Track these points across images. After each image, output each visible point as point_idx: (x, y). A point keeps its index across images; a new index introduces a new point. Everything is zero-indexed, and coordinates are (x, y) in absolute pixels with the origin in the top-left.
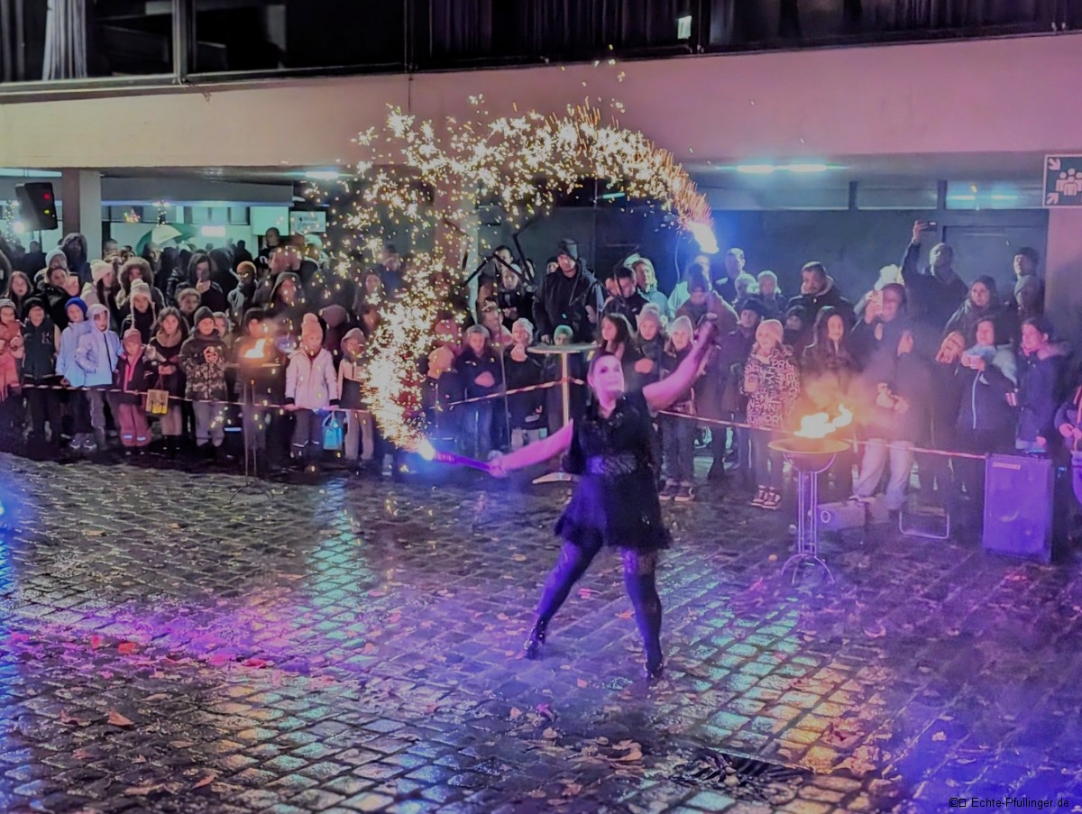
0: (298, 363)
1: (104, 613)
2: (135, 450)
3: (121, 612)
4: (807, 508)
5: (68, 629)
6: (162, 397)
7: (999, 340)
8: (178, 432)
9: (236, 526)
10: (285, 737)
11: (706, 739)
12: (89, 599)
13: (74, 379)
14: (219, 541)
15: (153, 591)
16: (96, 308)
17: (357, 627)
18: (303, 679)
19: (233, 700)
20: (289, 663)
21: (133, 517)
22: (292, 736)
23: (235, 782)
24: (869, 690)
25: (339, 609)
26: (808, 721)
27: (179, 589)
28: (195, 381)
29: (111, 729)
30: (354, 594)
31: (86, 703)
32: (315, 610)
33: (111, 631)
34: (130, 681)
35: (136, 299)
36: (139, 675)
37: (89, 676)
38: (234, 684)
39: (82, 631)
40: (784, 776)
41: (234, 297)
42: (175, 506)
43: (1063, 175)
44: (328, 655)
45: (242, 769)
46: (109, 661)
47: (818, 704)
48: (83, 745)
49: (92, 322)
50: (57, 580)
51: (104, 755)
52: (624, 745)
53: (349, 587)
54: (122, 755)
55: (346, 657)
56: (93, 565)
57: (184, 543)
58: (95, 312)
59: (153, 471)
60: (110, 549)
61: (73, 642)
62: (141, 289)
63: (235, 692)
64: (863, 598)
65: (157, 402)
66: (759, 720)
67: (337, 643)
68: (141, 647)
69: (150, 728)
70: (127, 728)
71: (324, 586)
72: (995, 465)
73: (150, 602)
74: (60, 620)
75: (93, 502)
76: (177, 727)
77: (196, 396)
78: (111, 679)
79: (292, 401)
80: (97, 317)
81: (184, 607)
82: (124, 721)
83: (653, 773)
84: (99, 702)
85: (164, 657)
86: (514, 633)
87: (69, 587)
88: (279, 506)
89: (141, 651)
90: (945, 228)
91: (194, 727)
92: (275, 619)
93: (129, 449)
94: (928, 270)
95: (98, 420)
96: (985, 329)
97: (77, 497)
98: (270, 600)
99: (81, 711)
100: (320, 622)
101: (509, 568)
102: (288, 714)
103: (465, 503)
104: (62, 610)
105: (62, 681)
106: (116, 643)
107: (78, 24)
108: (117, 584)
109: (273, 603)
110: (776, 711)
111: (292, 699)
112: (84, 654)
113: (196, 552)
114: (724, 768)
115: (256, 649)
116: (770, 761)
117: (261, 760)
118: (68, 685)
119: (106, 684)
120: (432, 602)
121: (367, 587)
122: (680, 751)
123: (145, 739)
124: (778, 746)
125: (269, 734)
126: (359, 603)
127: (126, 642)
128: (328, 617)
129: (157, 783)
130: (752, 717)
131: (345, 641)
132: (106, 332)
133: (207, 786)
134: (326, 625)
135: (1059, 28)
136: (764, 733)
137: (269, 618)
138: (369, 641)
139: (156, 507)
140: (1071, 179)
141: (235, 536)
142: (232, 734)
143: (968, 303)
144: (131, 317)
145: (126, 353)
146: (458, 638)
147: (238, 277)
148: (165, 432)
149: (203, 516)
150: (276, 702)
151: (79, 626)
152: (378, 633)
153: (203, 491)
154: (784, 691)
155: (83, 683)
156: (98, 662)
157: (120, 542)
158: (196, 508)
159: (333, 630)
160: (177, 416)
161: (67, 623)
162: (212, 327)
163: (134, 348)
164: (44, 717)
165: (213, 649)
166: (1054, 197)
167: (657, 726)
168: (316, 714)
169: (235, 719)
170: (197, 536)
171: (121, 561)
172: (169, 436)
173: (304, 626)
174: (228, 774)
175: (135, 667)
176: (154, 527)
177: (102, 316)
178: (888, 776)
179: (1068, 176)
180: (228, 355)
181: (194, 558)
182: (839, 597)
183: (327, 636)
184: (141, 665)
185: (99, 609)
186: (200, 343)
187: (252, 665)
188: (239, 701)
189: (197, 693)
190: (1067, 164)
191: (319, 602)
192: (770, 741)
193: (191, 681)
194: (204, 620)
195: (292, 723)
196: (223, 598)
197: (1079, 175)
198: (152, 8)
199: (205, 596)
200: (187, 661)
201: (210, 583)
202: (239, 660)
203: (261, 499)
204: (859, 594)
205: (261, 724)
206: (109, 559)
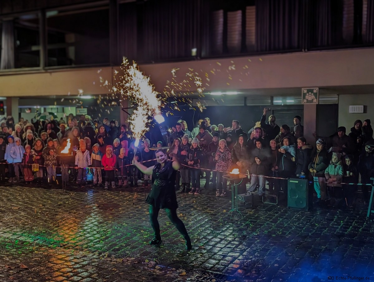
0: (79, 154)
1: (19, 233)
2: (29, 182)
3: (24, 233)
4: (235, 196)
5: (8, 238)
6: (37, 166)
8: (42, 176)
9: (60, 205)
10: (75, 271)
11: (206, 268)
12: (14, 229)
13: (10, 161)
14: (54, 210)
15: (34, 226)
16: (17, 139)
17: (97, 236)
18: (81, 252)
19: (59, 259)
20: (77, 247)
21: (28, 203)
22: (78, 270)
24: (255, 251)
25: (92, 230)
26: (237, 261)
27: (42, 225)
28: (47, 161)
29: (21, 269)
30: (96, 225)
31: (14, 261)
32: (85, 230)
33: (20, 239)
34: (27, 254)
35: (28, 136)
36: (30, 252)
37: (14, 253)
38: (59, 254)
39: (12, 239)
40: (229, 278)
41: (59, 134)
42: (41, 199)
43: (308, 94)
44: (89, 244)
46: (21, 248)
47: (239, 256)
48: (13, 275)
49: (15, 143)
50: (4, 223)
51: (19, 278)
52: (181, 270)
53: (95, 223)
54: (25, 278)
55: (94, 245)
56: (16, 218)
57: (44, 211)
58: (16, 140)
59: (34, 188)
60: (21, 213)
61: (9, 242)
62: (30, 133)
63: (60, 257)
64: (252, 223)
65: (36, 168)
66: (221, 261)
67: (91, 241)
68: (31, 244)
69: (33, 269)
70: (26, 269)
71: (87, 223)
72: (291, 181)
73: (33, 229)
74: (5, 235)
75: (15, 198)
76: (42, 268)
77: (48, 165)
78: (21, 254)
79: (77, 166)
80: (17, 141)
81: (44, 231)
82: (25, 267)
83: (189, 279)
84: (17, 261)
85: (38, 246)
86: (146, 236)
87: (8, 225)
88: (73, 199)
90: (273, 111)
91: (47, 268)
92: (72, 234)
93: (27, 182)
94: (268, 123)
95: (17, 173)
96: (286, 141)
97: (11, 197)
98: (71, 228)
99: (12, 264)
100: (86, 234)
101: (144, 216)
102: (76, 263)
103: (130, 196)
104: (6, 232)
105: (6, 254)
106: (23, 242)
107: (11, 54)
108: (23, 224)
110: (226, 258)
111: (78, 258)
112: (13, 246)
113: (48, 213)
114: (211, 277)
115: (66, 243)
116: (225, 274)
117: (68, 278)
118: (8, 256)
119: (19, 255)
120: (121, 227)
121: (100, 223)
122: (198, 272)
123: (32, 272)
124: (228, 269)
125: (70, 270)
126: (98, 228)
127: (26, 242)
128: (88, 233)
130: (219, 260)
131: (94, 240)
132: (20, 146)
134: (88, 235)
135: (305, 51)
136: (223, 265)
137: (70, 233)
138: (101, 240)
139: (35, 199)
140: (310, 95)
141: (60, 208)
142: (59, 270)
144: (27, 141)
145: (26, 152)
146: (128, 238)
147: (60, 128)
148: (38, 177)
149: (50, 202)
150: (73, 259)
151: (11, 237)
152: (104, 237)
153: (50, 194)
154: (229, 252)
155: (12, 255)
156: (17, 249)
157: (24, 211)
158: (48, 200)
159: (90, 237)
160: (41, 171)
161: (7, 236)
162: (52, 144)
163: (28, 151)
165: (53, 243)
166: (305, 101)
167: (191, 264)
168: (84, 263)
169: (60, 265)
170: (48, 208)
172: (39, 178)
173: (81, 236)
175: (28, 250)
176: (34, 206)
177: (18, 141)
179: (309, 94)
180: (57, 152)
181: (47, 215)
182: (245, 223)
183: (88, 239)
184: (30, 249)
185: (17, 232)
186: (48, 149)
187: (65, 248)
188: (61, 259)
189: (48, 257)
190: (309, 91)
191: (86, 228)
192: (225, 268)
193: (46, 253)
194: (50, 234)
195: (78, 266)
196: (56, 227)
197: (312, 94)
198: (34, 48)
199: (50, 227)
200: (45, 247)
201: (52, 223)
202: (61, 247)
203: (68, 196)
204: (251, 222)
205: (68, 266)
206: (20, 216)
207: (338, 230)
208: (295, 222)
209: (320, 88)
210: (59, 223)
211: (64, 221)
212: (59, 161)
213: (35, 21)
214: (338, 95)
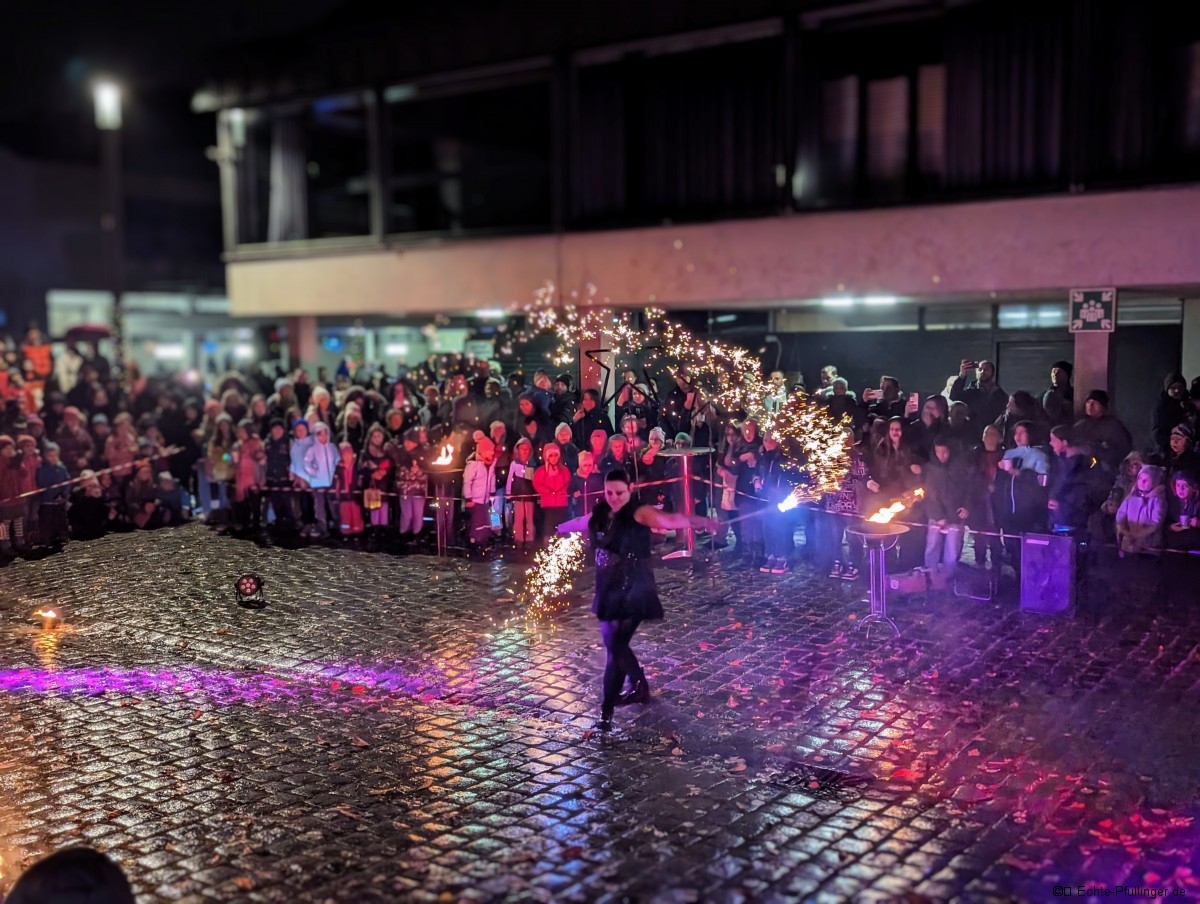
1: (339, 665)
2: (352, 536)
3: (352, 664)
4: (879, 579)
5: (313, 676)
9: (433, 596)
10: (480, 754)
11: (796, 755)
12: (327, 654)
14: (420, 607)
15: (374, 648)
18: (490, 712)
19: (440, 728)
20: (480, 700)
21: (353, 590)
22: (486, 753)
23: (446, 786)
24: (922, 719)
25: (516, 660)
26: (875, 741)
27: (393, 646)
29: (354, 748)
31: (334, 730)
32: (496, 660)
33: (344, 678)
34: (363, 714)
35: (349, 417)
36: (370, 710)
37: (334, 711)
38: (438, 716)
39: (324, 678)
41: (423, 414)
42: (385, 580)
43: (1085, 306)
44: (508, 694)
45: (451, 777)
46: (347, 700)
47: (883, 728)
48: (336, 760)
49: (315, 437)
50: (300, 639)
51: (351, 767)
52: (733, 760)
53: (521, 643)
54: (363, 767)
55: (522, 696)
56: (327, 627)
57: (395, 610)
60: (339, 616)
61: (318, 686)
62: (353, 409)
63: (442, 722)
64: (922, 648)
66: (836, 741)
67: (515, 686)
68: (369, 690)
69: (383, 748)
70: (365, 748)
71: (502, 642)
72: (1029, 541)
73: (372, 656)
74: (305, 669)
75: (322, 578)
76: (403, 747)
78: (351, 713)
79: (470, 500)
80: (319, 433)
81: (398, 659)
82: (362, 742)
83: (754, 781)
84: (344, 730)
85: (387, 697)
87: (311, 645)
88: (465, 580)
89: (370, 692)
90: (998, 343)
91: (413, 747)
92: (467, 668)
94: (974, 384)
95: (320, 514)
96: (1021, 432)
97: (310, 575)
98: (462, 653)
99: (331, 735)
100: (501, 669)
102: (482, 737)
104: (308, 662)
105: (315, 714)
106: (349, 687)
108: (346, 642)
109: (464, 656)
110: (850, 734)
111: (484, 727)
112: (328, 695)
113: (404, 617)
114: (809, 777)
115: (454, 690)
116: (844, 771)
117: (464, 770)
118: (319, 717)
119: (347, 717)
120: (586, 654)
122: (775, 764)
123: (380, 756)
124: (850, 760)
125: (468, 751)
127: (358, 686)
128: (507, 666)
129: (392, 786)
130: (831, 739)
131: (521, 684)
132: (327, 445)
133: (427, 788)
134: (505, 672)
135: (1077, 191)
136: (840, 751)
137: (463, 667)
139: (371, 582)
140: (1092, 309)
141: (433, 604)
142: (440, 752)
144: (345, 433)
148: (374, 523)
149: (407, 588)
150: (472, 729)
151: (321, 674)
153: (405, 569)
154: (857, 719)
155: (329, 715)
156: (340, 701)
157: (346, 611)
158: (401, 583)
159: (511, 675)
160: (385, 509)
161: (312, 671)
164: (306, 741)
165: (423, 690)
166: (1079, 323)
167: (758, 746)
168: (500, 737)
169: (443, 741)
170: (403, 604)
171: (346, 625)
172: (377, 526)
173: (489, 673)
174: (441, 780)
175: (366, 704)
176: (370, 597)
178: (933, 782)
179: (1089, 306)
181: (403, 622)
182: (903, 647)
183: (508, 680)
184: (371, 703)
185: (335, 661)
187: (452, 702)
188: (444, 728)
189: (411, 722)
190: (1088, 297)
191: (498, 654)
192: (844, 756)
193: (408, 714)
194: (414, 668)
195: (483, 744)
196: (427, 651)
197: (1099, 305)
199: (413, 650)
200: (404, 699)
201: (417, 640)
202: (442, 699)
203: (450, 574)
204: (919, 645)
205: (463, 744)
206: (339, 622)
207: (1148, 668)
209: (1119, 290)
210: (432, 640)
211: (445, 635)
214: (1182, 300)
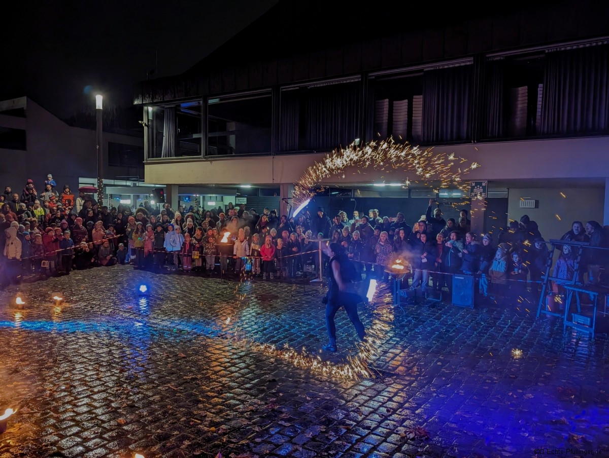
0: (237, 243)
1: (177, 322)
2: (187, 271)
3: (182, 321)
4: (397, 291)
5: (166, 326)
6: (197, 254)
7: (458, 239)
8: (200, 265)
9: (218, 295)
10: (233, 361)
12: (173, 317)
13: (169, 248)
14: (212, 299)
15: (192, 315)
16: (176, 227)
17: (255, 327)
19: (217, 349)
21: (186, 291)
22: (235, 361)
23: (217, 375)
24: (417, 348)
25: (250, 321)
26: (398, 358)
27: (200, 314)
28: (206, 249)
29: (179, 358)
30: (254, 316)
31: (172, 350)
32: (242, 321)
33: (180, 327)
35: (188, 224)
36: (188, 341)
37: (172, 341)
38: (217, 344)
39: (170, 327)
40: (390, 375)
41: (218, 224)
42: (199, 288)
43: (476, 187)
44: (247, 335)
45: (220, 371)
46: (179, 336)
47: (400, 353)
48: (171, 362)
49: (175, 231)
50: (163, 311)
51: (177, 366)
53: (253, 314)
54: (182, 366)
56: (174, 306)
57: (202, 299)
59: (193, 277)
60: (179, 301)
61: (168, 330)
62: (190, 221)
63: (217, 347)
66: (382, 357)
67: (249, 332)
69: (191, 358)
70: (184, 358)
71: (245, 314)
72: (456, 277)
73: (191, 318)
74: (164, 323)
75: (174, 286)
76: (200, 357)
77: (207, 254)
78: (179, 342)
79: (236, 255)
80: (176, 229)
81: (202, 319)
82: (183, 355)
84: (175, 349)
85: (196, 335)
86: (305, 329)
87: (166, 313)
89: (189, 333)
91: (205, 357)
93: (185, 270)
94: (433, 216)
95: (176, 261)
96: (453, 235)
97: (169, 285)
99: (170, 352)
101: (303, 309)
102: (234, 354)
103: (289, 288)
104: (164, 320)
105: (164, 343)
106: (181, 331)
107: (172, 141)
108: (181, 312)
110: (388, 355)
111: (235, 349)
112: (171, 334)
113: (206, 302)
115: (224, 333)
117: (226, 368)
118: (166, 344)
119: (178, 344)
120: (279, 319)
121: (258, 314)
123: (190, 361)
124: (389, 366)
125: (228, 360)
126: (256, 319)
127: (184, 331)
129: (193, 375)
130: (380, 356)
131: (252, 330)
132: (179, 234)
133: (209, 376)
134: (246, 326)
135: (474, 142)
136: (384, 361)
138: (259, 331)
139: (193, 288)
140: (478, 189)
141: (218, 298)
142: (216, 360)
143: (446, 226)
144: (186, 230)
145: (186, 241)
146: (286, 330)
147: (220, 218)
148: (197, 265)
149: (208, 291)
150: (230, 350)
151: (169, 325)
152: (262, 328)
153: (208, 283)
154: (390, 348)
155: (170, 343)
156: (175, 337)
157: (182, 299)
158: (206, 289)
159: (248, 327)
160: (200, 259)
161: (166, 324)
162: (212, 233)
163: (188, 239)
164: (159, 354)
165: (211, 333)
166: (473, 194)
168: (242, 354)
169: (218, 355)
170: (206, 297)
171: (182, 305)
173: (239, 326)
174: (216, 373)
175: (187, 339)
176: (193, 294)
177: (178, 229)
178: (423, 376)
181: (205, 304)
182: (407, 319)
184: (189, 338)
185: (175, 320)
186: (208, 237)
187: (223, 338)
188: (219, 349)
189: (206, 346)
190: (477, 184)
191: (244, 318)
192: (386, 364)
193: (204, 343)
194: (208, 324)
195: (235, 356)
196: (214, 316)
197: (481, 187)
198: (195, 136)
199: (209, 316)
200: (203, 336)
201: (210, 312)
202: (219, 337)
203: (226, 286)
204: (413, 318)
205: (226, 357)
206: (179, 304)
207: (505, 329)
208: (460, 319)
209: (490, 182)
210: (217, 312)
211: (222, 310)
212: (218, 249)
213: (197, 108)
214: (508, 189)
